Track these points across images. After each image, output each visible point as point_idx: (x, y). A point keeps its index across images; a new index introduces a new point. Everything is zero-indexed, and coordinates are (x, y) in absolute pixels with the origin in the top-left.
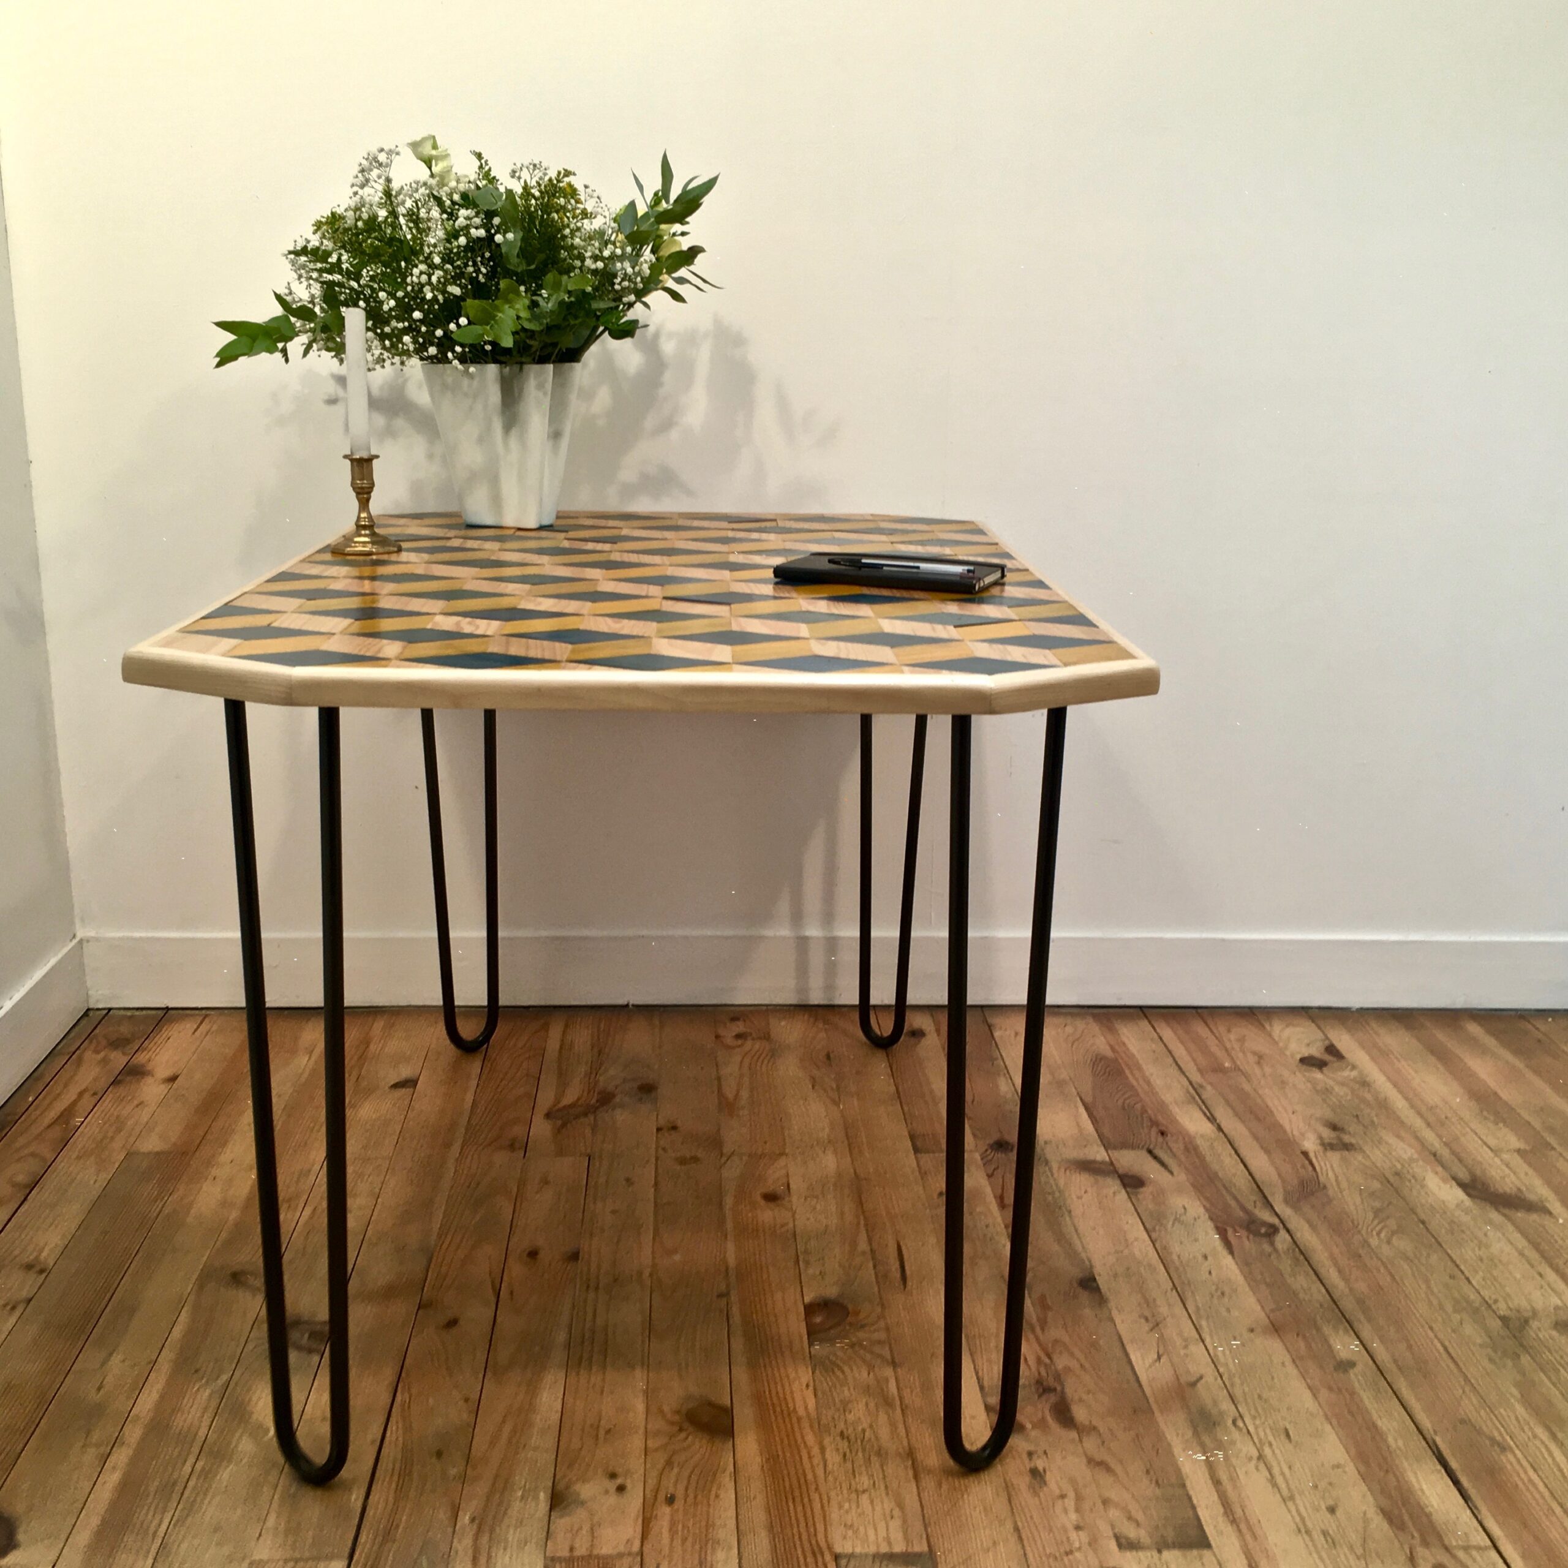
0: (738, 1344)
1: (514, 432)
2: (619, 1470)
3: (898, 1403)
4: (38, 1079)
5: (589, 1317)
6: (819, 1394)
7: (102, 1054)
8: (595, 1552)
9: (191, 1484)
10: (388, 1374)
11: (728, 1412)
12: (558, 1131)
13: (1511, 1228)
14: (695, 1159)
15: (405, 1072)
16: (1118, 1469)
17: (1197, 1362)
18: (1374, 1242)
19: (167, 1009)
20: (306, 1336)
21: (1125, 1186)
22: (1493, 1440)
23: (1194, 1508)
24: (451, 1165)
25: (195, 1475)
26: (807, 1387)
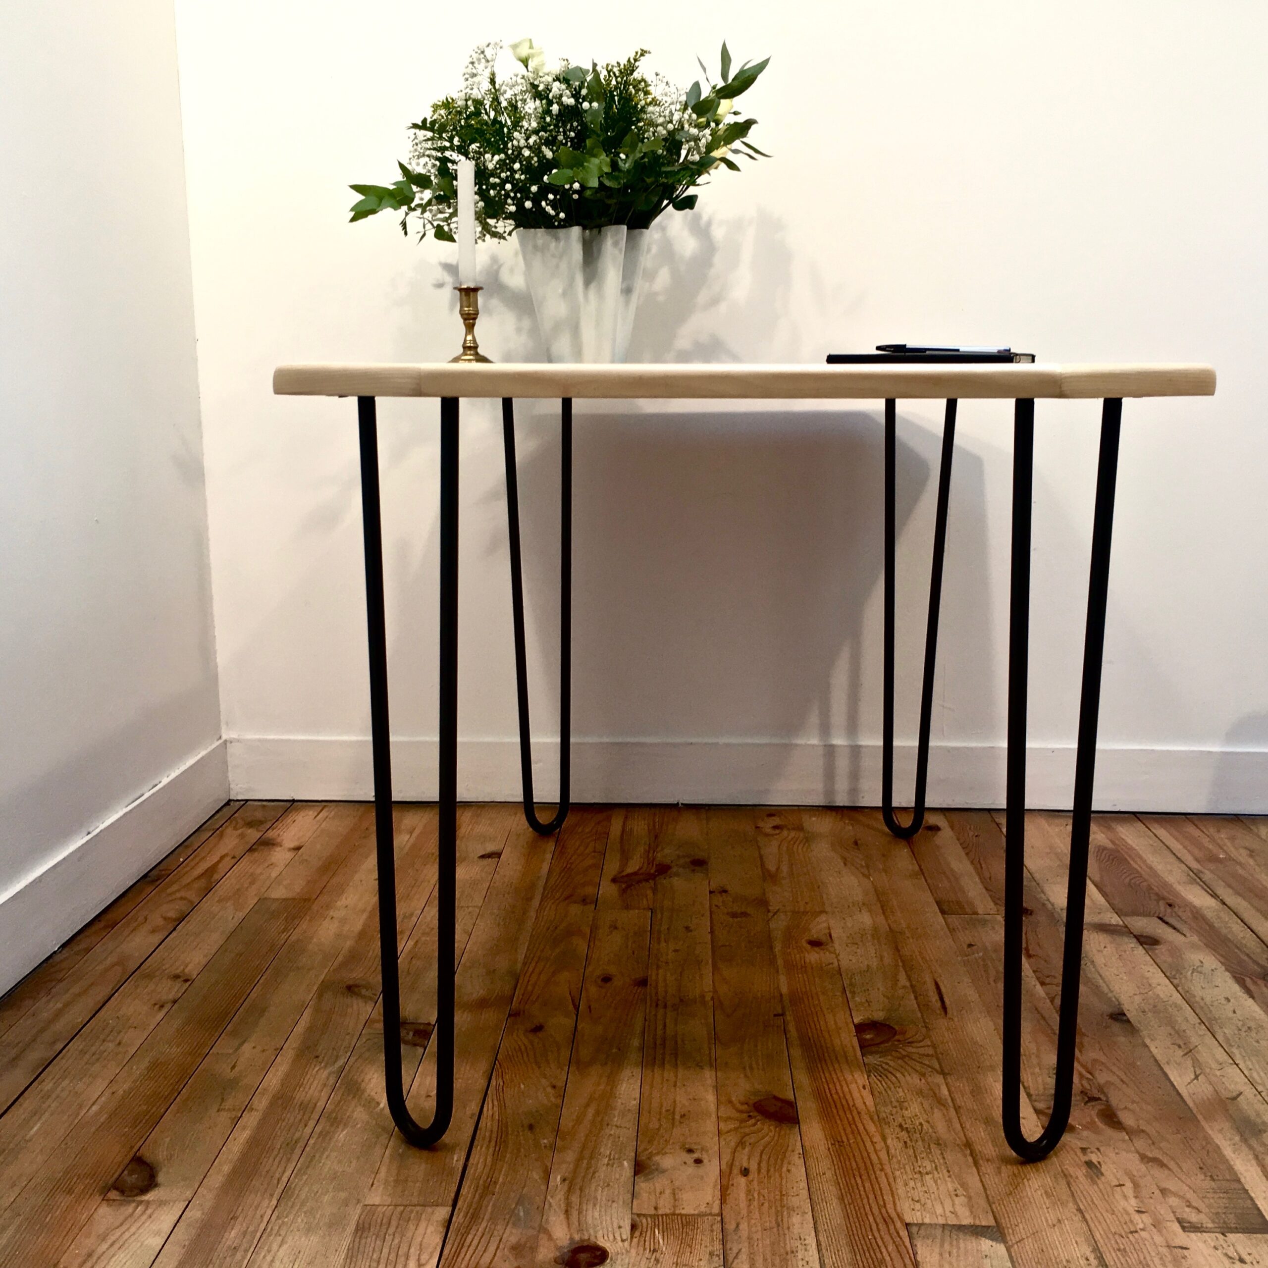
0: (796, 1052)
1: (593, 286)
2: (694, 1147)
3: (951, 1104)
4: (187, 847)
5: (660, 1027)
6: (876, 1093)
7: (240, 831)
8: (677, 1212)
9: (312, 1141)
10: (483, 1066)
11: (792, 1105)
12: (624, 891)
14: (745, 914)
15: (490, 848)
16: (1172, 1164)
17: (1236, 1085)
19: (294, 801)
20: (411, 1034)
21: (1141, 943)
23: (1252, 1199)
24: (532, 914)
25: (315, 1135)
26: (864, 1087)
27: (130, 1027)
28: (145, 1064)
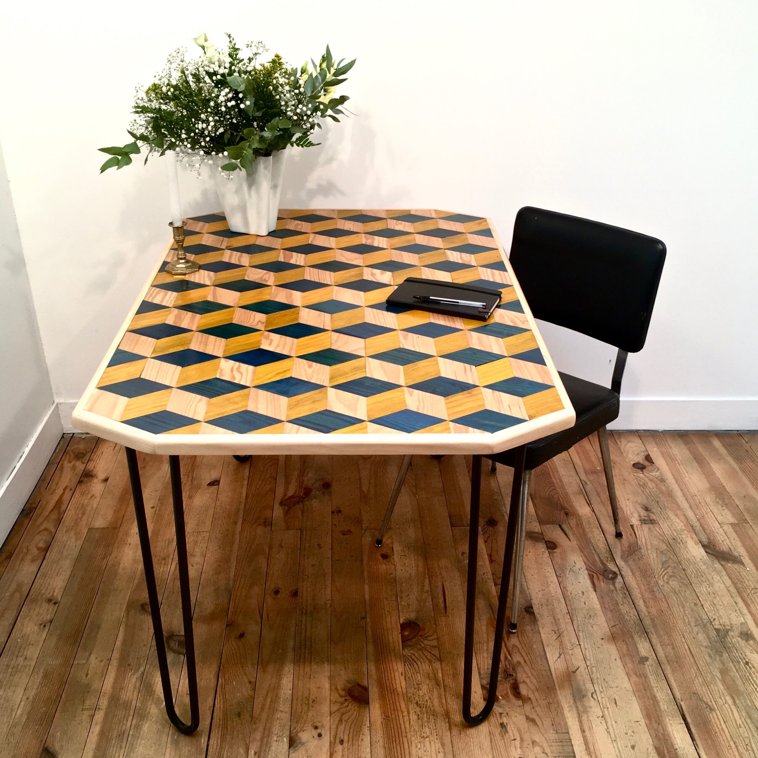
0: (371, 648)
2: (319, 724)
3: (442, 685)
5: (303, 631)
6: (408, 679)
7: (73, 463)
9: (131, 733)
10: (214, 668)
11: (366, 689)
12: (286, 513)
13: (724, 573)
14: (350, 532)
15: (214, 475)
16: (540, 723)
17: (578, 661)
18: (661, 583)
20: (177, 643)
21: (548, 548)
22: (706, 704)
23: (572, 746)
24: (237, 535)
25: (132, 727)
26: (402, 674)
27: (29, 645)
28: (41, 674)
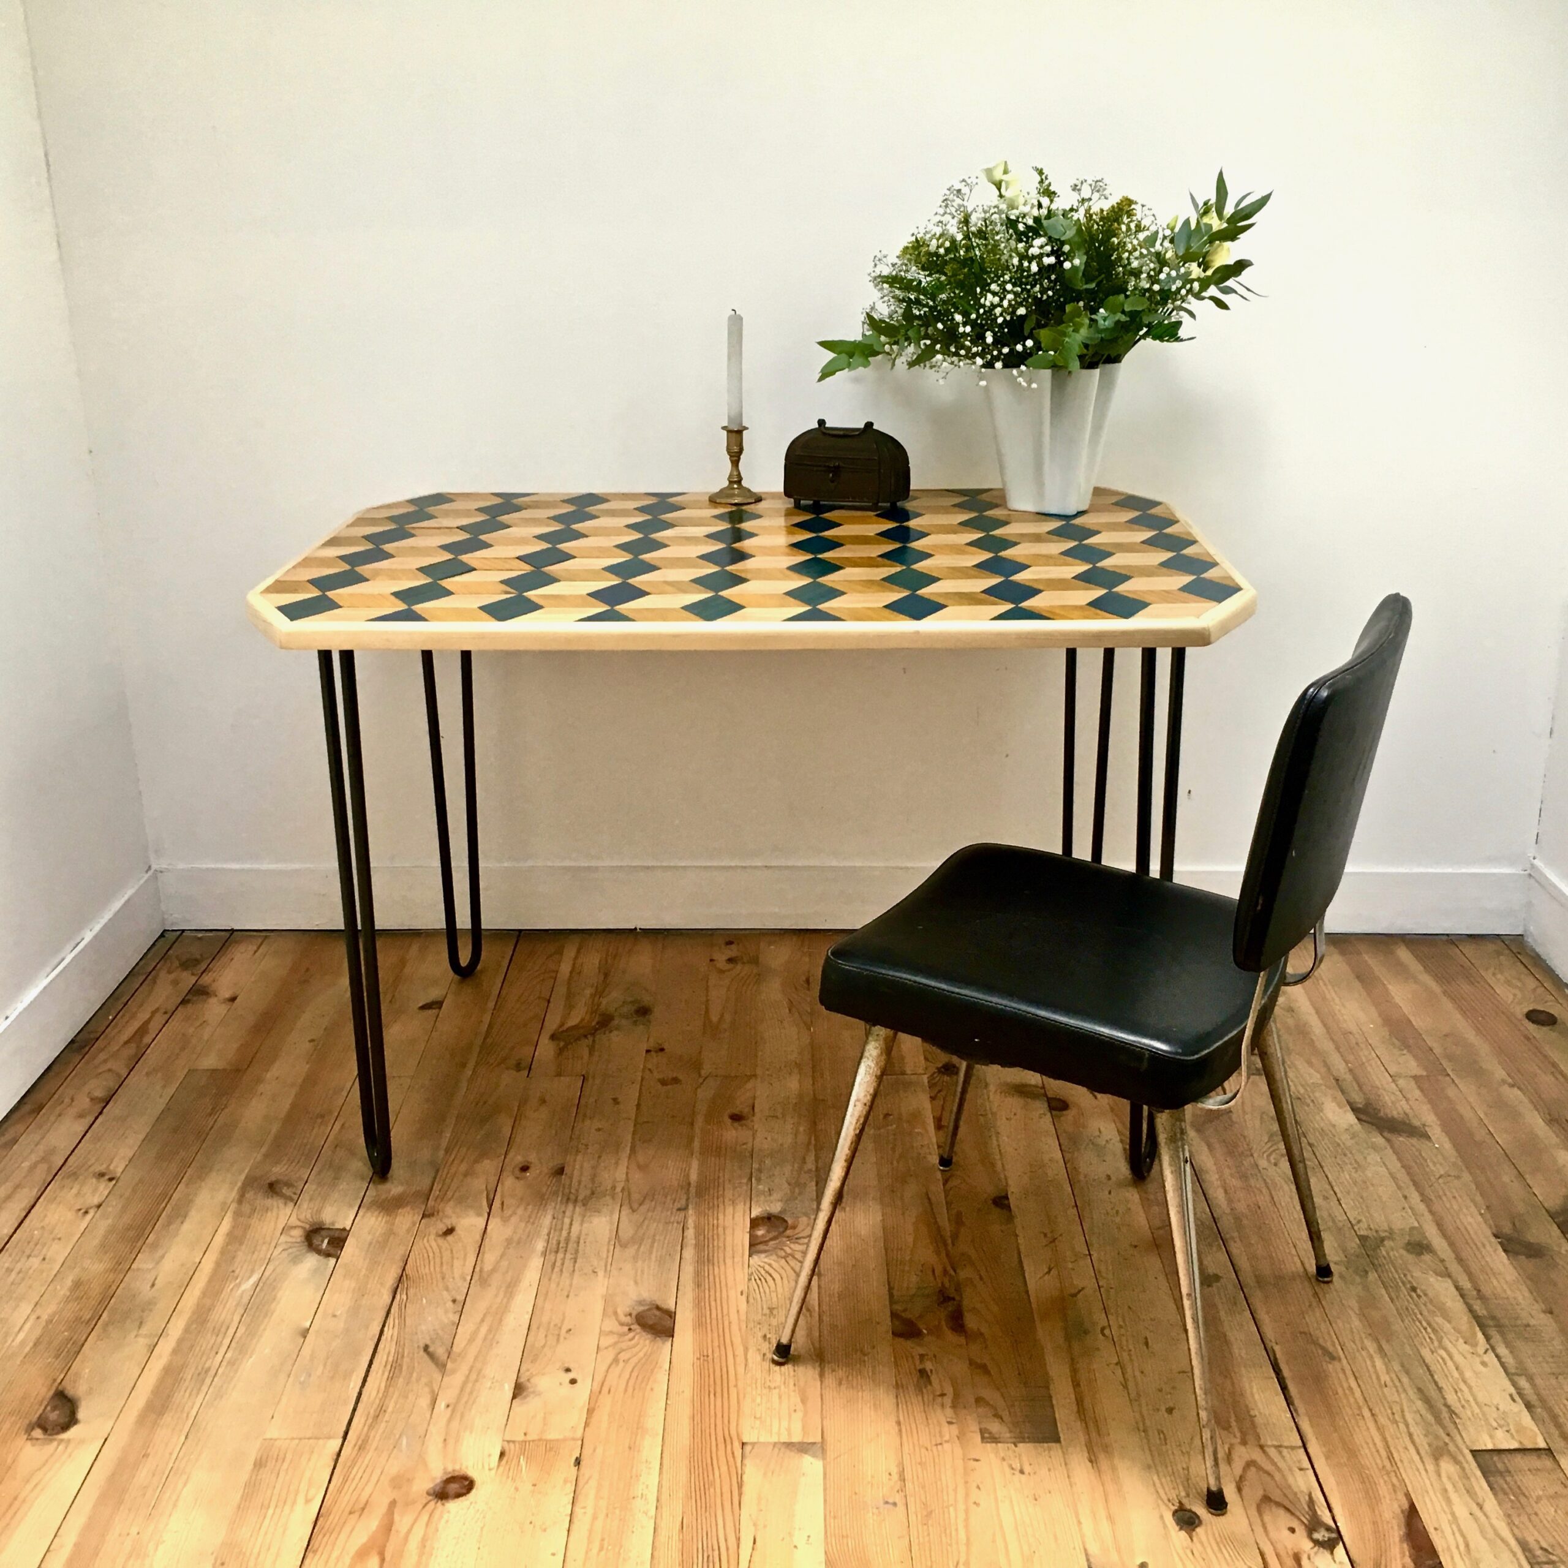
0: (688, 1256)
2: (572, 1365)
4: (118, 999)
5: (566, 1228)
6: (751, 1300)
7: (174, 975)
8: (544, 1437)
9: (220, 1371)
11: (671, 1315)
12: (560, 1051)
13: (1389, 1151)
14: (676, 1080)
15: (434, 994)
16: (994, 1371)
17: (1082, 1278)
18: (1263, 1163)
19: (233, 931)
20: (326, 1241)
21: (1051, 1108)
22: (1324, 1349)
23: (1052, 1407)
24: (464, 1085)
25: (224, 1364)
26: (742, 1293)
27: (54, 1239)
28: (69, 1282)
